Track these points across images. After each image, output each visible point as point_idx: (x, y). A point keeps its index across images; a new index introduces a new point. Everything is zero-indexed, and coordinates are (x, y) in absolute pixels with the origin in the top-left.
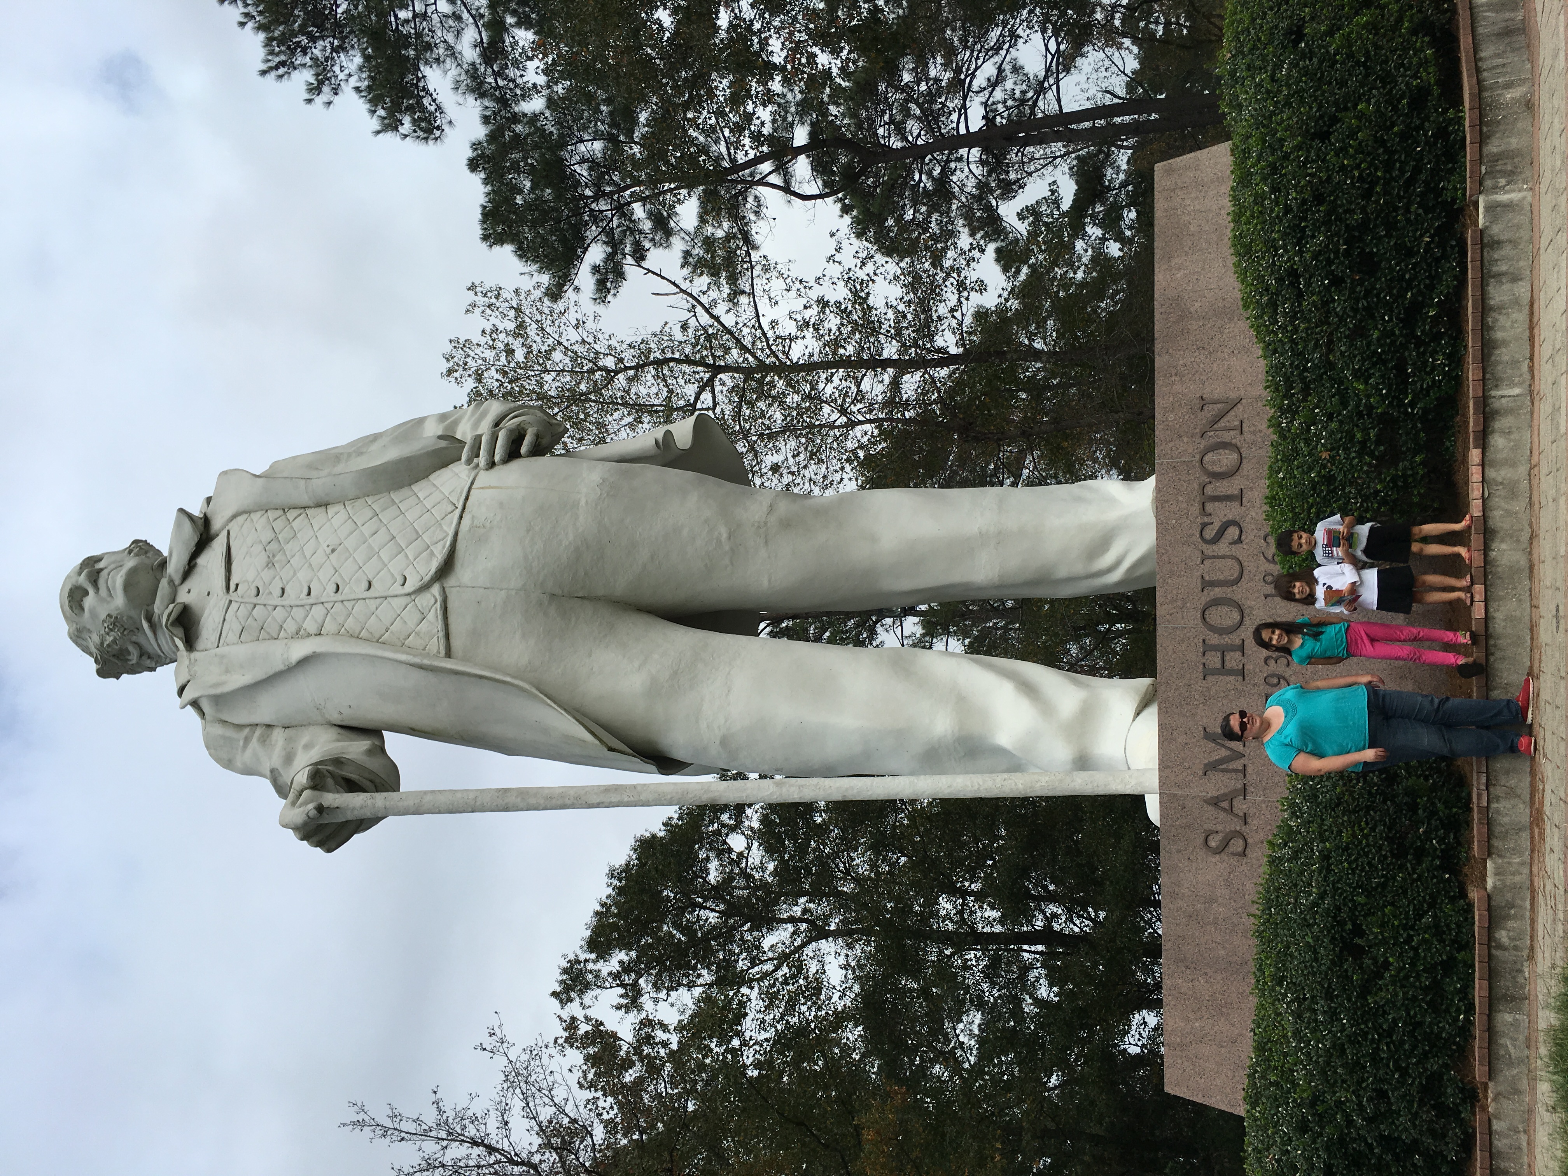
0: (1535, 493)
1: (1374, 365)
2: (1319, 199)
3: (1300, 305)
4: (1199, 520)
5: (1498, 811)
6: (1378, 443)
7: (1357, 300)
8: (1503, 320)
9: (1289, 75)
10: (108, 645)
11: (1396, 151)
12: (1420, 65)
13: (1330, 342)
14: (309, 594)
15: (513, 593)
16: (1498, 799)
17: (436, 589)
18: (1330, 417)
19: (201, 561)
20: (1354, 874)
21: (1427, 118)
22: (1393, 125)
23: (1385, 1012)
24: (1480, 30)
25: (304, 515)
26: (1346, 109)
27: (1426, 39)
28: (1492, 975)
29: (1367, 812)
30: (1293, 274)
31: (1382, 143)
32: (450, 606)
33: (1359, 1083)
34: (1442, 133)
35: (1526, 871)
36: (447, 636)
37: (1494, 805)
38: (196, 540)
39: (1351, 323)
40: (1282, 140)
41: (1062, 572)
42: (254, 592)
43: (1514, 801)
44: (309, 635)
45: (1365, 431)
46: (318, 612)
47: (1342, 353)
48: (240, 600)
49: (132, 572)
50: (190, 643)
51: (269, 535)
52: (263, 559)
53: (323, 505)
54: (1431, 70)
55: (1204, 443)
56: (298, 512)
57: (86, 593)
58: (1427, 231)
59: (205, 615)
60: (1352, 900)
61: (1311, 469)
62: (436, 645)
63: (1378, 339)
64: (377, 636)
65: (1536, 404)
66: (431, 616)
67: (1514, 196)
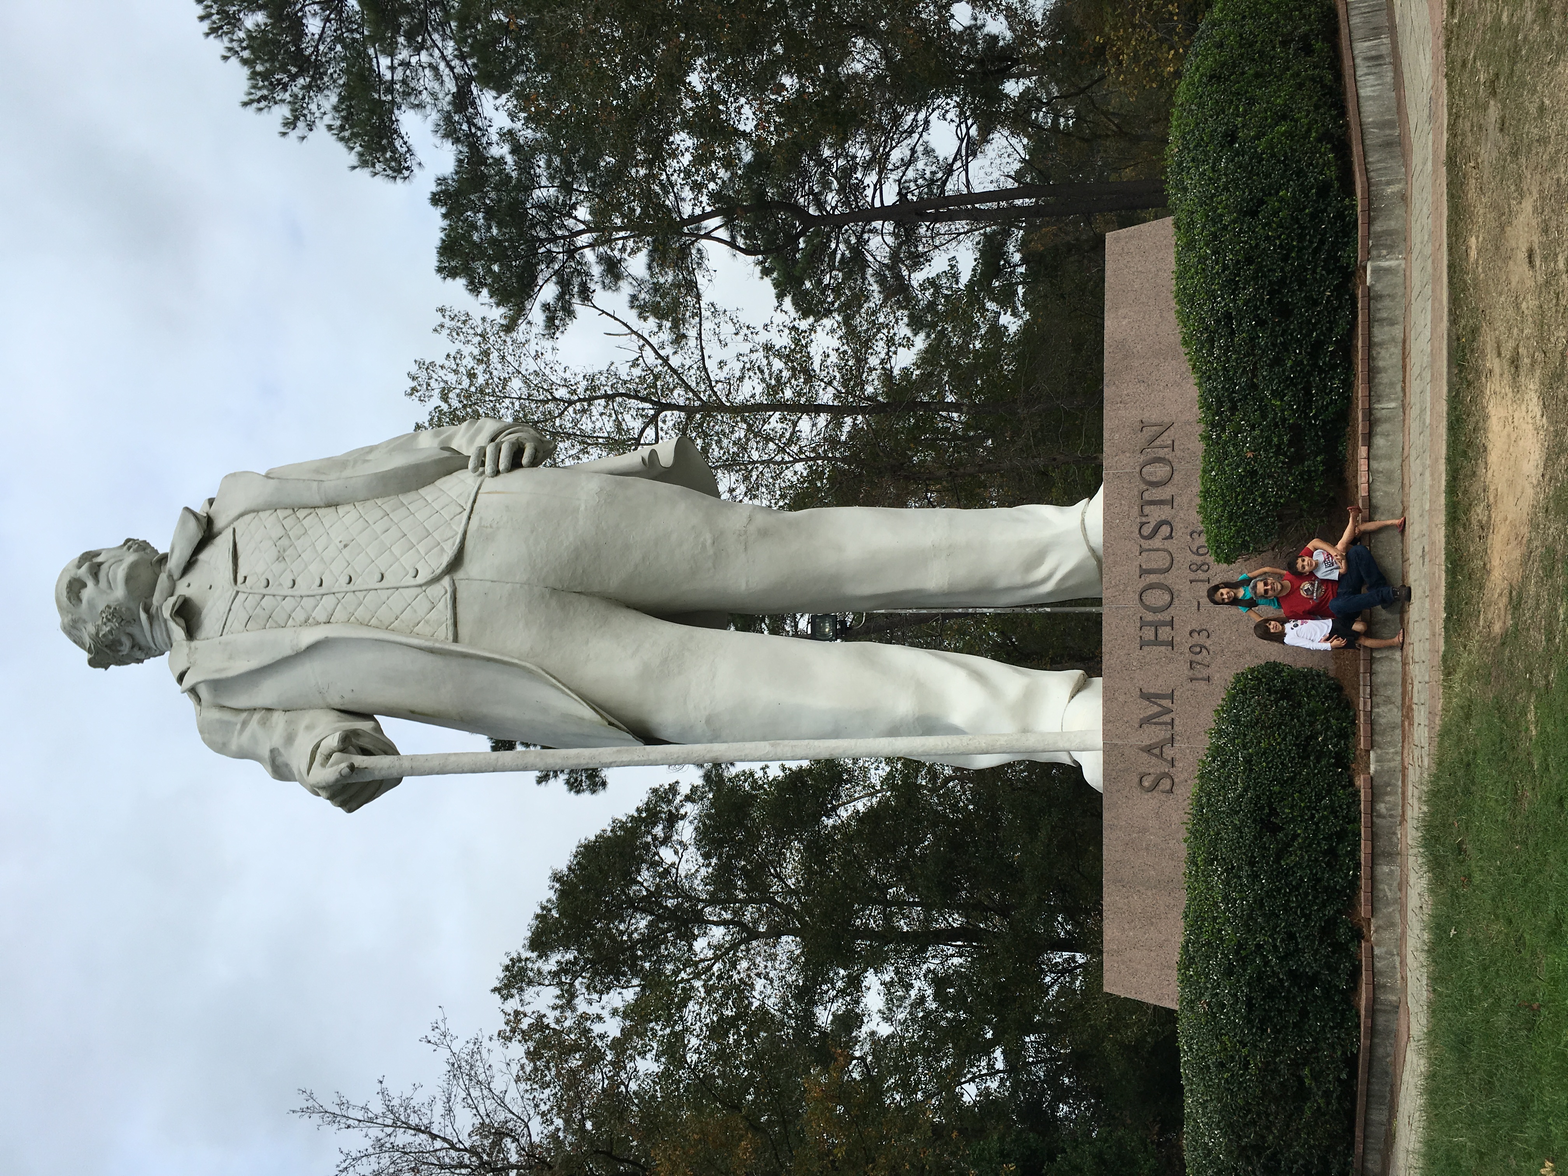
0: (1406, 477)
1: (1287, 387)
2: (1249, 261)
3: (1232, 340)
4: (1138, 520)
5: (1378, 714)
6: (1290, 445)
7: (1276, 337)
8: (1383, 352)
9: (1226, 167)
10: (104, 635)
11: (1307, 227)
12: (1324, 165)
13: (1255, 368)
14: (321, 585)
15: (518, 586)
16: (1378, 706)
17: (446, 581)
18: (1253, 428)
19: (203, 556)
20: (1270, 771)
21: (1329, 204)
22: (1305, 208)
23: (1294, 872)
24: (1368, 142)
25: (314, 514)
26: (1270, 194)
27: (1329, 146)
28: (1374, 837)
29: (1279, 728)
30: (1228, 316)
31: (1297, 221)
32: (459, 596)
33: (1274, 928)
34: (1340, 216)
35: (1399, 758)
36: (455, 624)
37: (1376, 710)
38: (200, 537)
39: (1272, 355)
40: (1221, 215)
41: (1002, 583)
42: (264, 583)
43: (1391, 706)
44: (318, 623)
45: (1280, 437)
46: (328, 602)
47: (1264, 377)
48: (249, 591)
49: (133, 567)
50: (191, 633)
51: (280, 532)
52: (274, 552)
53: (333, 504)
54: (1333, 168)
55: (1142, 458)
56: (307, 511)
57: (84, 585)
58: (1328, 287)
59: (209, 604)
60: (1270, 790)
61: (1238, 466)
62: (444, 632)
63: (1291, 367)
64: (387, 623)
65: (1407, 412)
66: (441, 605)
67: (1392, 263)
